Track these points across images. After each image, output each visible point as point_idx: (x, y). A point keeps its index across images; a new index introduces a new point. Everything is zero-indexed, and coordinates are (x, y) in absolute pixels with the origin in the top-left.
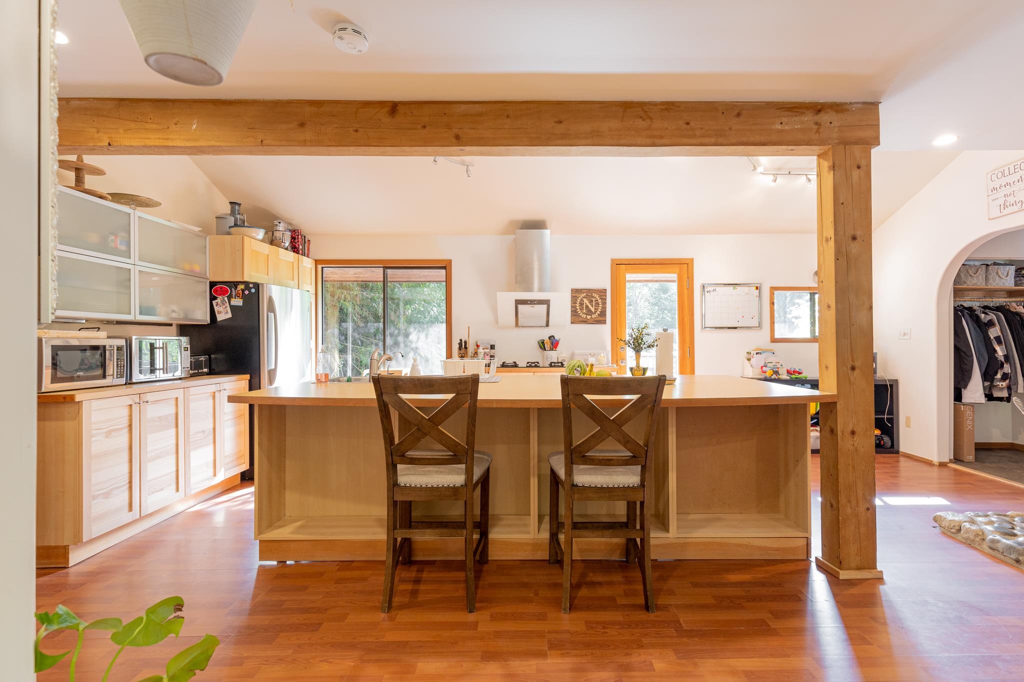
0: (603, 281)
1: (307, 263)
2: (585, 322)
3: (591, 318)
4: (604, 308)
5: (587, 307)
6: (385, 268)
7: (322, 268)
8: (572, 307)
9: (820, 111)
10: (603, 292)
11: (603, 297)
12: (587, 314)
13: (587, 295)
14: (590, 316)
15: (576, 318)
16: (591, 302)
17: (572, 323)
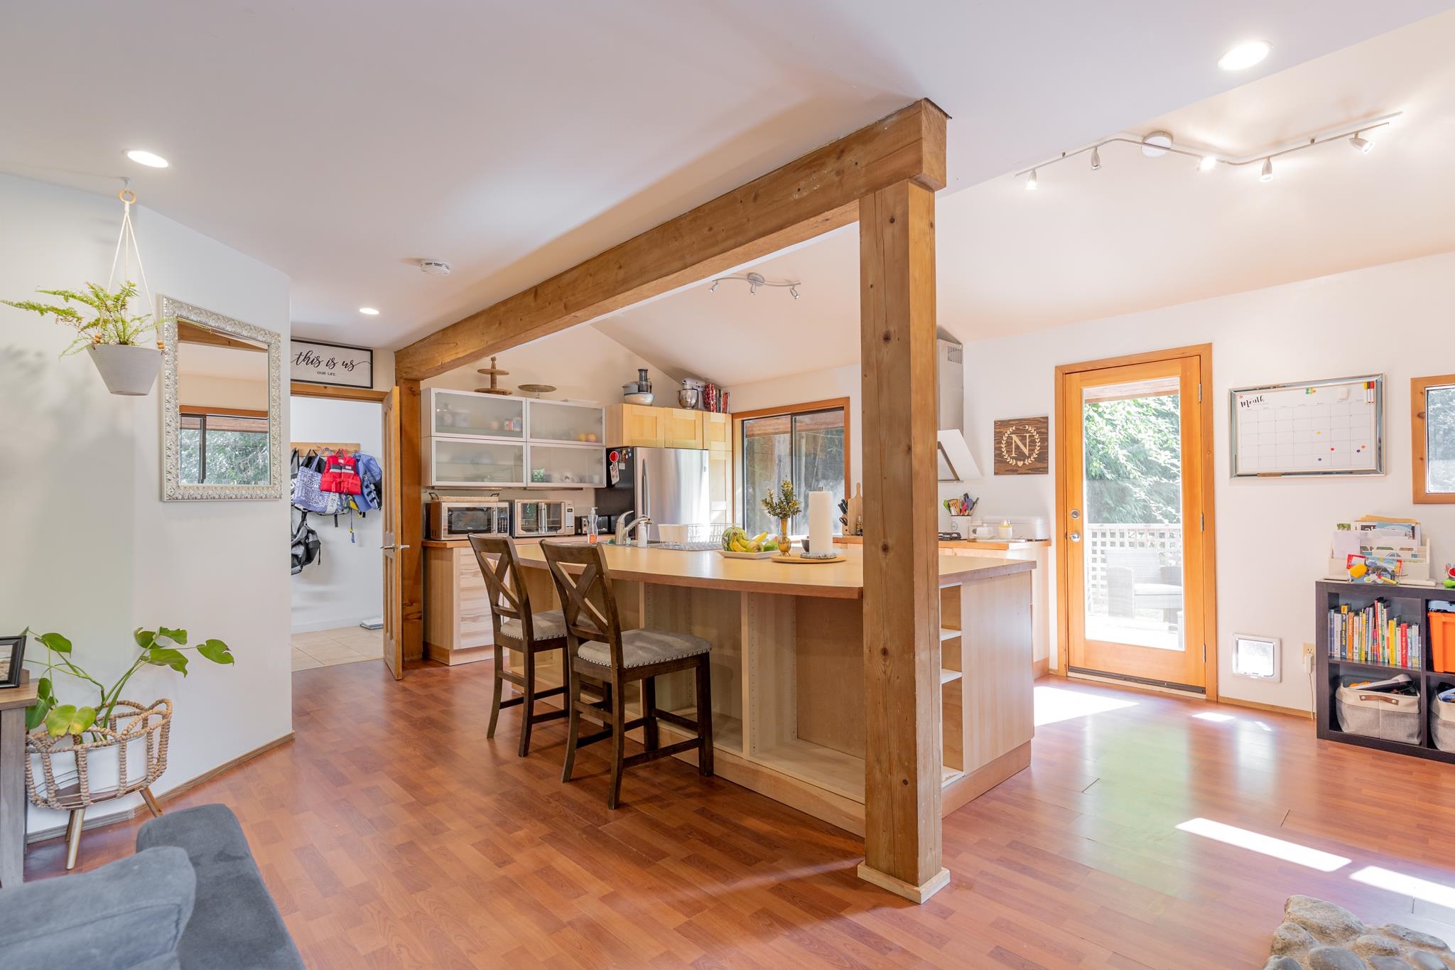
0: (1042, 403)
1: (718, 419)
2: (1014, 471)
3: (1024, 464)
4: (1044, 449)
5: (1017, 447)
6: (793, 415)
7: (743, 421)
8: (995, 449)
9: (842, 151)
10: (1041, 423)
11: (1043, 430)
12: (1017, 459)
13: (1017, 429)
14: (1022, 462)
15: (1002, 467)
16: (1023, 439)
17: (996, 474)
